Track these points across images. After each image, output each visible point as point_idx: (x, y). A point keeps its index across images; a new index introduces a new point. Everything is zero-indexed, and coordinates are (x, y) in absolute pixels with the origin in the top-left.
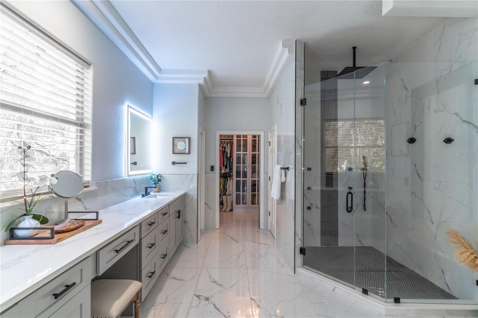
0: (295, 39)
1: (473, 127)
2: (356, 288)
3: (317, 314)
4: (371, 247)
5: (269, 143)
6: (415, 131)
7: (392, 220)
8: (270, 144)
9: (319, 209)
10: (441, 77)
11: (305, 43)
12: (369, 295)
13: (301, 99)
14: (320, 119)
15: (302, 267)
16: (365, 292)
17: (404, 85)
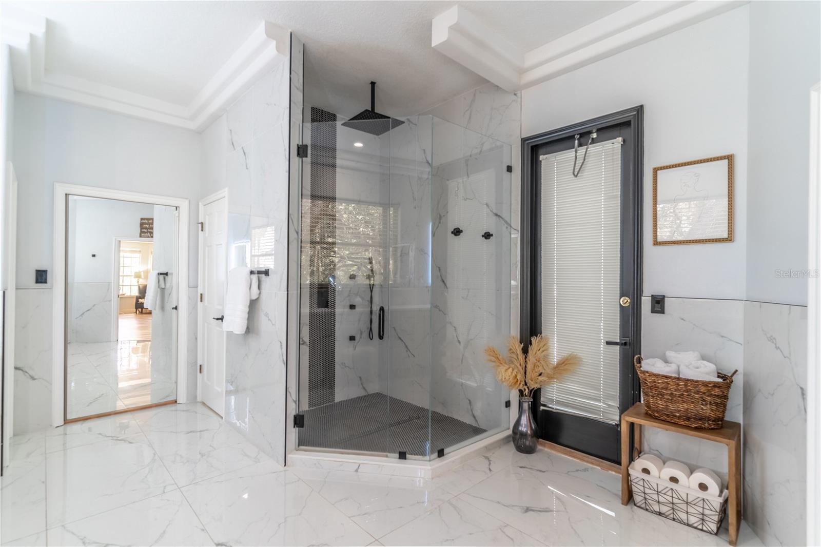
0: (290, 30)
1: (503, 222)
2: (389, 454)
3: (349, 517)
4: (378, 393)
5: (200, 225)
6: (440, 223)
7: (407, 348)
8: (202, 227)
9: (307, 345)
10: (471, 156)
11: (304, 45)
12: (409, 459)
13: (298, 145)
14: (310, 190)
15: (297, 450)
16: (402, 456)
17: (426, 158)
